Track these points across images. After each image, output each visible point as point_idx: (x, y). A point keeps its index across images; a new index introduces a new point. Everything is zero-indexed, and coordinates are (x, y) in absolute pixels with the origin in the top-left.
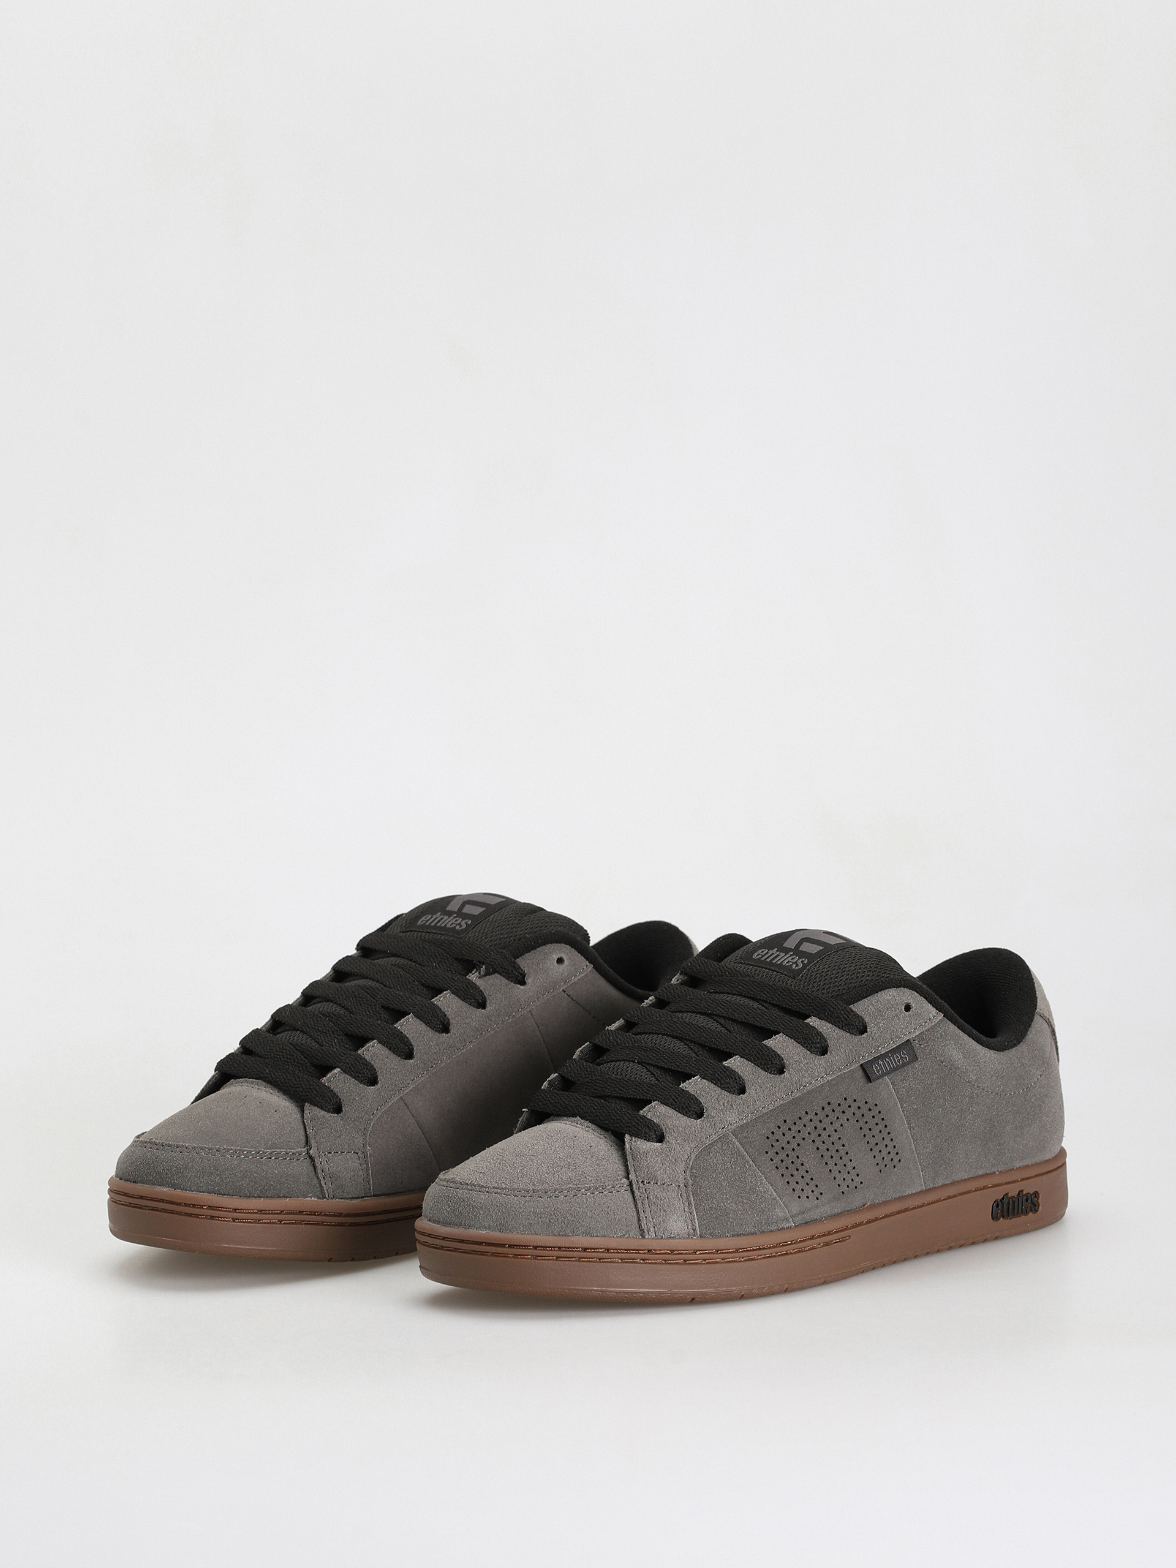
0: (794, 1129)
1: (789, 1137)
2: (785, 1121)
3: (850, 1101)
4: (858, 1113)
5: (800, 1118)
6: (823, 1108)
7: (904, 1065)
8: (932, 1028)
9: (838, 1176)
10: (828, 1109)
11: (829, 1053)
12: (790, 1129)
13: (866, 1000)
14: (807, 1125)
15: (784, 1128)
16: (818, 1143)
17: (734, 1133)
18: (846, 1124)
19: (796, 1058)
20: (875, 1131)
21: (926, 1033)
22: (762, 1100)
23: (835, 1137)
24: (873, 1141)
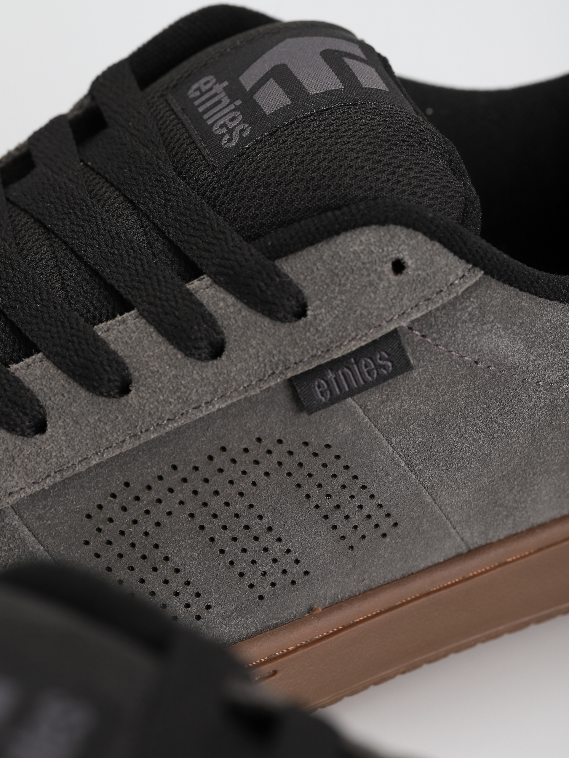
0: (147, 498)
1: (135, 510)
2: (127, 484)
3: (267, 443)
4: (290, 463)
5: (160, 478)
6: (211, 458)
7: (381, 379)
8: (452, 303)
9: (249, 570)
10: (220, 460)
11: (224, 357)
12: (137, 498)
13: (312, 249)
14: (177, 489)
15: (125, 497)
16: (202, 518)
17: (16, 508)
18: (263, 481)
19: (155, 365)
20: (332, 486)
21: (438, 314)
22: (77, 448)
23: (239, 505)
24: (327, 505)
